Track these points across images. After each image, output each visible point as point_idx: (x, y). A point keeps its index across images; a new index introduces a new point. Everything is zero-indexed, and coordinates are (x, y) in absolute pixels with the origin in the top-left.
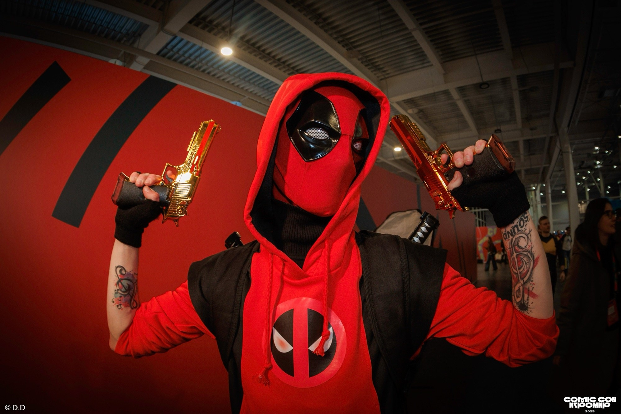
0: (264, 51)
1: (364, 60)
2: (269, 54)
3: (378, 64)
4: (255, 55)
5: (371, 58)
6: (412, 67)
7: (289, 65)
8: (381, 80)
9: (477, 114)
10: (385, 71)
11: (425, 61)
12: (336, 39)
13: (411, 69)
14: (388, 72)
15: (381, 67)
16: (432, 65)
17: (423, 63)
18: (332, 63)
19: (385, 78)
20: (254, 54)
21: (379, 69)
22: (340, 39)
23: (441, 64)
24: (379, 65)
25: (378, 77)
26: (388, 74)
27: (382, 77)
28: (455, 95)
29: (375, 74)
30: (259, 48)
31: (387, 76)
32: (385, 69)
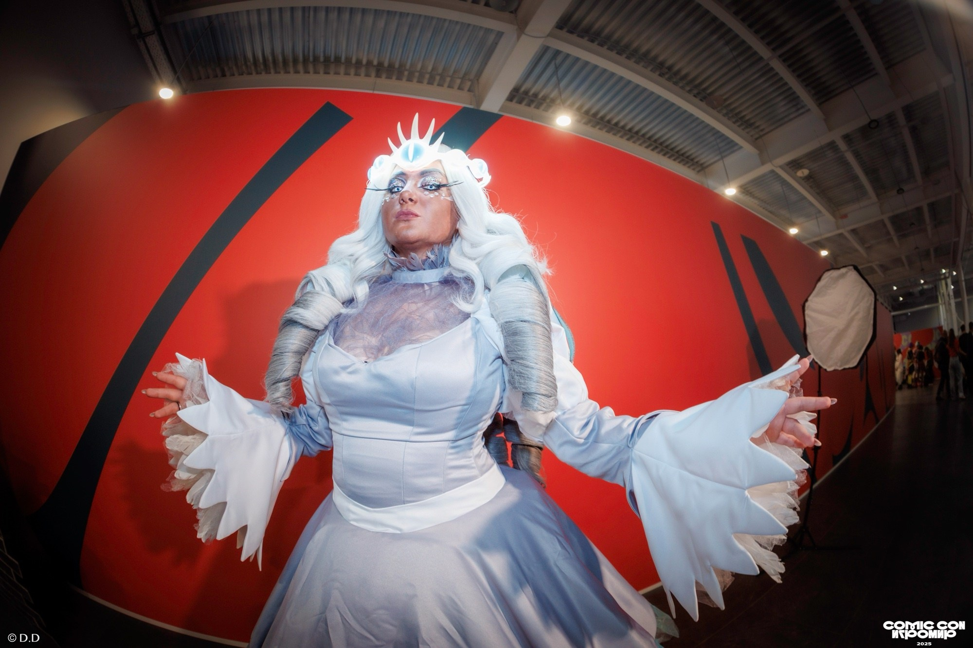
0: (609, 121)
1: (730, 115)
2: (616, 124)
3: (747, 118)
4: (600, 129)
5: (737, 111)
6: (786, 116)
7: (643, 135)
8: (756, 139)
9: (872, 172)
10: (758, 127)
11: (799, 106)
12: (690, 91)
13: (786, 119)
14: (762, 128)
15: (752, 121)
16: (809, 110)
17: (798, 110)
18: (694, 125)
19: (761, 137)
20: (598, 127)
21: (751, 125)
22: (695, 92)
23: (818, 106)
24: (749, 120)
25: (752, 136)
26: (762, 130)
27: (757, 136)
28: (842, 146)
29: (748, 133)
30: (602, 118)
31: (762, 133)
32: (757, 124)
